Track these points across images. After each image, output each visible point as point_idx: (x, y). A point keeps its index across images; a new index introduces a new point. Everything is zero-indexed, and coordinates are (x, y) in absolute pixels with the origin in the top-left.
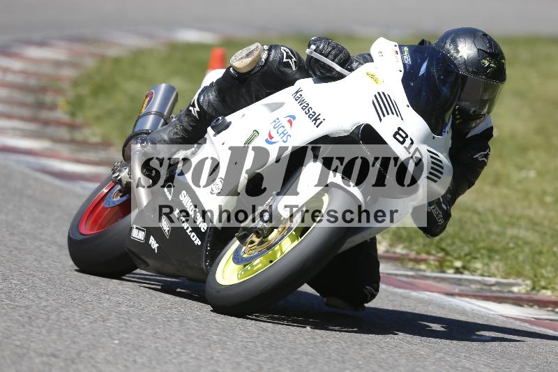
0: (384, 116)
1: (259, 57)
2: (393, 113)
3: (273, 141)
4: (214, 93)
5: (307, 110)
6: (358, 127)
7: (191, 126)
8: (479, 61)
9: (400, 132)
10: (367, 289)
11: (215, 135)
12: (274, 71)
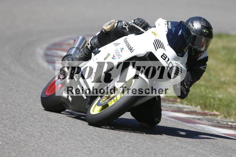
0: (158, 49)
1: (114, 25)
2: (161, 48)
3: (115, 58)
4: (96, 39)
5: (128, 46)
6: (147, 53)
7: (88, 52)
8: (202, 30)
9: (164, 55)
10: (156, 119)
11: (94, 56)
12: (119, 31)
